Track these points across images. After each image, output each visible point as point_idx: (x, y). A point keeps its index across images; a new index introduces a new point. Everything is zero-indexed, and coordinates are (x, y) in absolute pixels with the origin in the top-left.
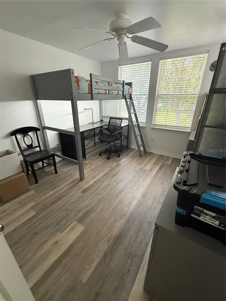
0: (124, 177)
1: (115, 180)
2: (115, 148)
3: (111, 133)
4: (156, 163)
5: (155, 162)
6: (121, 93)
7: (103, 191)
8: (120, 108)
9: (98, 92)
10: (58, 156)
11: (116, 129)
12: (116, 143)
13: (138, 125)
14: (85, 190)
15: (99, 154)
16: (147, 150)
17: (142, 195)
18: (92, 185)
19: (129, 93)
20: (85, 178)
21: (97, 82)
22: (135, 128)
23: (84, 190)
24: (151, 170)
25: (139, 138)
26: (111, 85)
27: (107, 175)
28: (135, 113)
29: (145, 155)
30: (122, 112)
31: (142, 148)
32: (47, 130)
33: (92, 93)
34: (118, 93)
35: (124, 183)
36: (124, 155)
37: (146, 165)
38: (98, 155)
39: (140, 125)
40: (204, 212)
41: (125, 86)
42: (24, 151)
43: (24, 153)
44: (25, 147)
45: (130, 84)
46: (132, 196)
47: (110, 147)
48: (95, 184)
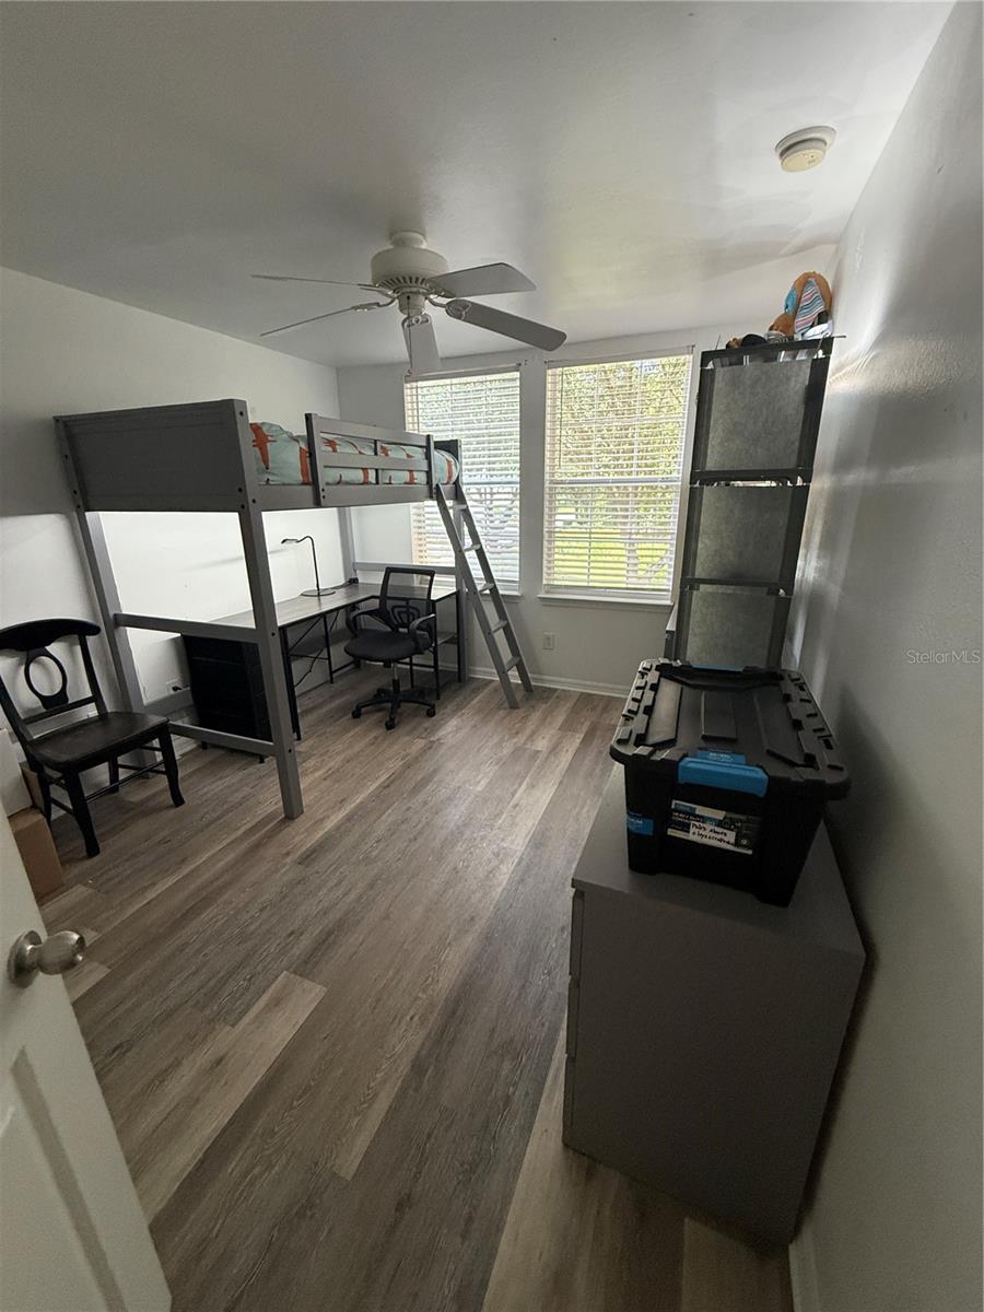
0: (458, 785)
1: (425, 803)
2: (415, 684)
3: (395, 629)
4: (568, 727)
5: (566, 721)
6: (421, 477)
7: (382, 845)
8: (419, 533)
9: (338, 479)
10: (181, 731)
11: (411, 610)
12: (416, 665)
13: (494, 590)
14: (312, 853)
15: (353, 713)
16: (536, 680)
17: (530, 841)
18: (338, 828)
19: (450, 477)
20: (305, 810)
21: (331, 443)
22: (483, 603)
23: (308, 853)
24: (554, 750)
25: (500, 637)
26: (385, 451)
27: (392, 788)
28: (478, 547)
29: (527, 700)
30: (429, 546)
31: (514, 677)
32: (131, 632)
33: (314, 482)
34: (412, 478)
35: (463, 809)
36: (450, 707)
37: (533, 733)
38: (347, 717)
39: (501, 592)
40: (697, 813)
41: (436, 455)
42: (27, 723)
43: (29, 733)
44: (34, 706)
45: (451, 447)
46: (496, 850)
47: (394, 681)
48: (348, 824)
